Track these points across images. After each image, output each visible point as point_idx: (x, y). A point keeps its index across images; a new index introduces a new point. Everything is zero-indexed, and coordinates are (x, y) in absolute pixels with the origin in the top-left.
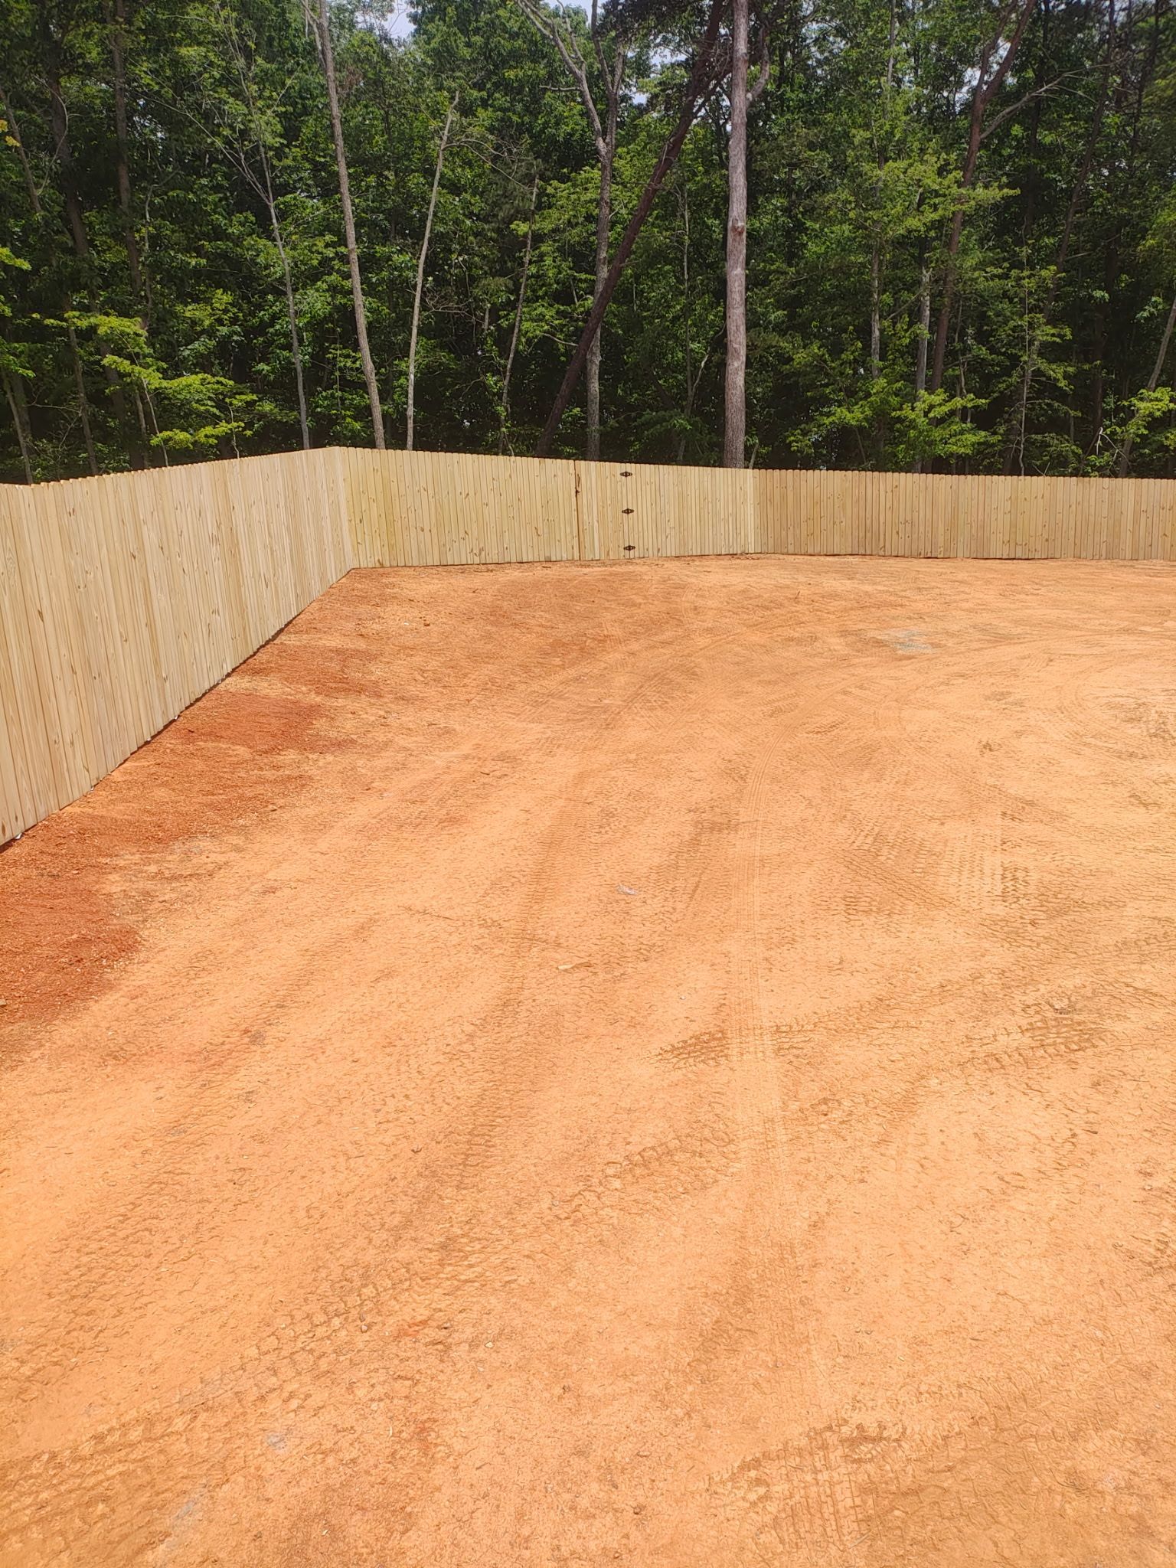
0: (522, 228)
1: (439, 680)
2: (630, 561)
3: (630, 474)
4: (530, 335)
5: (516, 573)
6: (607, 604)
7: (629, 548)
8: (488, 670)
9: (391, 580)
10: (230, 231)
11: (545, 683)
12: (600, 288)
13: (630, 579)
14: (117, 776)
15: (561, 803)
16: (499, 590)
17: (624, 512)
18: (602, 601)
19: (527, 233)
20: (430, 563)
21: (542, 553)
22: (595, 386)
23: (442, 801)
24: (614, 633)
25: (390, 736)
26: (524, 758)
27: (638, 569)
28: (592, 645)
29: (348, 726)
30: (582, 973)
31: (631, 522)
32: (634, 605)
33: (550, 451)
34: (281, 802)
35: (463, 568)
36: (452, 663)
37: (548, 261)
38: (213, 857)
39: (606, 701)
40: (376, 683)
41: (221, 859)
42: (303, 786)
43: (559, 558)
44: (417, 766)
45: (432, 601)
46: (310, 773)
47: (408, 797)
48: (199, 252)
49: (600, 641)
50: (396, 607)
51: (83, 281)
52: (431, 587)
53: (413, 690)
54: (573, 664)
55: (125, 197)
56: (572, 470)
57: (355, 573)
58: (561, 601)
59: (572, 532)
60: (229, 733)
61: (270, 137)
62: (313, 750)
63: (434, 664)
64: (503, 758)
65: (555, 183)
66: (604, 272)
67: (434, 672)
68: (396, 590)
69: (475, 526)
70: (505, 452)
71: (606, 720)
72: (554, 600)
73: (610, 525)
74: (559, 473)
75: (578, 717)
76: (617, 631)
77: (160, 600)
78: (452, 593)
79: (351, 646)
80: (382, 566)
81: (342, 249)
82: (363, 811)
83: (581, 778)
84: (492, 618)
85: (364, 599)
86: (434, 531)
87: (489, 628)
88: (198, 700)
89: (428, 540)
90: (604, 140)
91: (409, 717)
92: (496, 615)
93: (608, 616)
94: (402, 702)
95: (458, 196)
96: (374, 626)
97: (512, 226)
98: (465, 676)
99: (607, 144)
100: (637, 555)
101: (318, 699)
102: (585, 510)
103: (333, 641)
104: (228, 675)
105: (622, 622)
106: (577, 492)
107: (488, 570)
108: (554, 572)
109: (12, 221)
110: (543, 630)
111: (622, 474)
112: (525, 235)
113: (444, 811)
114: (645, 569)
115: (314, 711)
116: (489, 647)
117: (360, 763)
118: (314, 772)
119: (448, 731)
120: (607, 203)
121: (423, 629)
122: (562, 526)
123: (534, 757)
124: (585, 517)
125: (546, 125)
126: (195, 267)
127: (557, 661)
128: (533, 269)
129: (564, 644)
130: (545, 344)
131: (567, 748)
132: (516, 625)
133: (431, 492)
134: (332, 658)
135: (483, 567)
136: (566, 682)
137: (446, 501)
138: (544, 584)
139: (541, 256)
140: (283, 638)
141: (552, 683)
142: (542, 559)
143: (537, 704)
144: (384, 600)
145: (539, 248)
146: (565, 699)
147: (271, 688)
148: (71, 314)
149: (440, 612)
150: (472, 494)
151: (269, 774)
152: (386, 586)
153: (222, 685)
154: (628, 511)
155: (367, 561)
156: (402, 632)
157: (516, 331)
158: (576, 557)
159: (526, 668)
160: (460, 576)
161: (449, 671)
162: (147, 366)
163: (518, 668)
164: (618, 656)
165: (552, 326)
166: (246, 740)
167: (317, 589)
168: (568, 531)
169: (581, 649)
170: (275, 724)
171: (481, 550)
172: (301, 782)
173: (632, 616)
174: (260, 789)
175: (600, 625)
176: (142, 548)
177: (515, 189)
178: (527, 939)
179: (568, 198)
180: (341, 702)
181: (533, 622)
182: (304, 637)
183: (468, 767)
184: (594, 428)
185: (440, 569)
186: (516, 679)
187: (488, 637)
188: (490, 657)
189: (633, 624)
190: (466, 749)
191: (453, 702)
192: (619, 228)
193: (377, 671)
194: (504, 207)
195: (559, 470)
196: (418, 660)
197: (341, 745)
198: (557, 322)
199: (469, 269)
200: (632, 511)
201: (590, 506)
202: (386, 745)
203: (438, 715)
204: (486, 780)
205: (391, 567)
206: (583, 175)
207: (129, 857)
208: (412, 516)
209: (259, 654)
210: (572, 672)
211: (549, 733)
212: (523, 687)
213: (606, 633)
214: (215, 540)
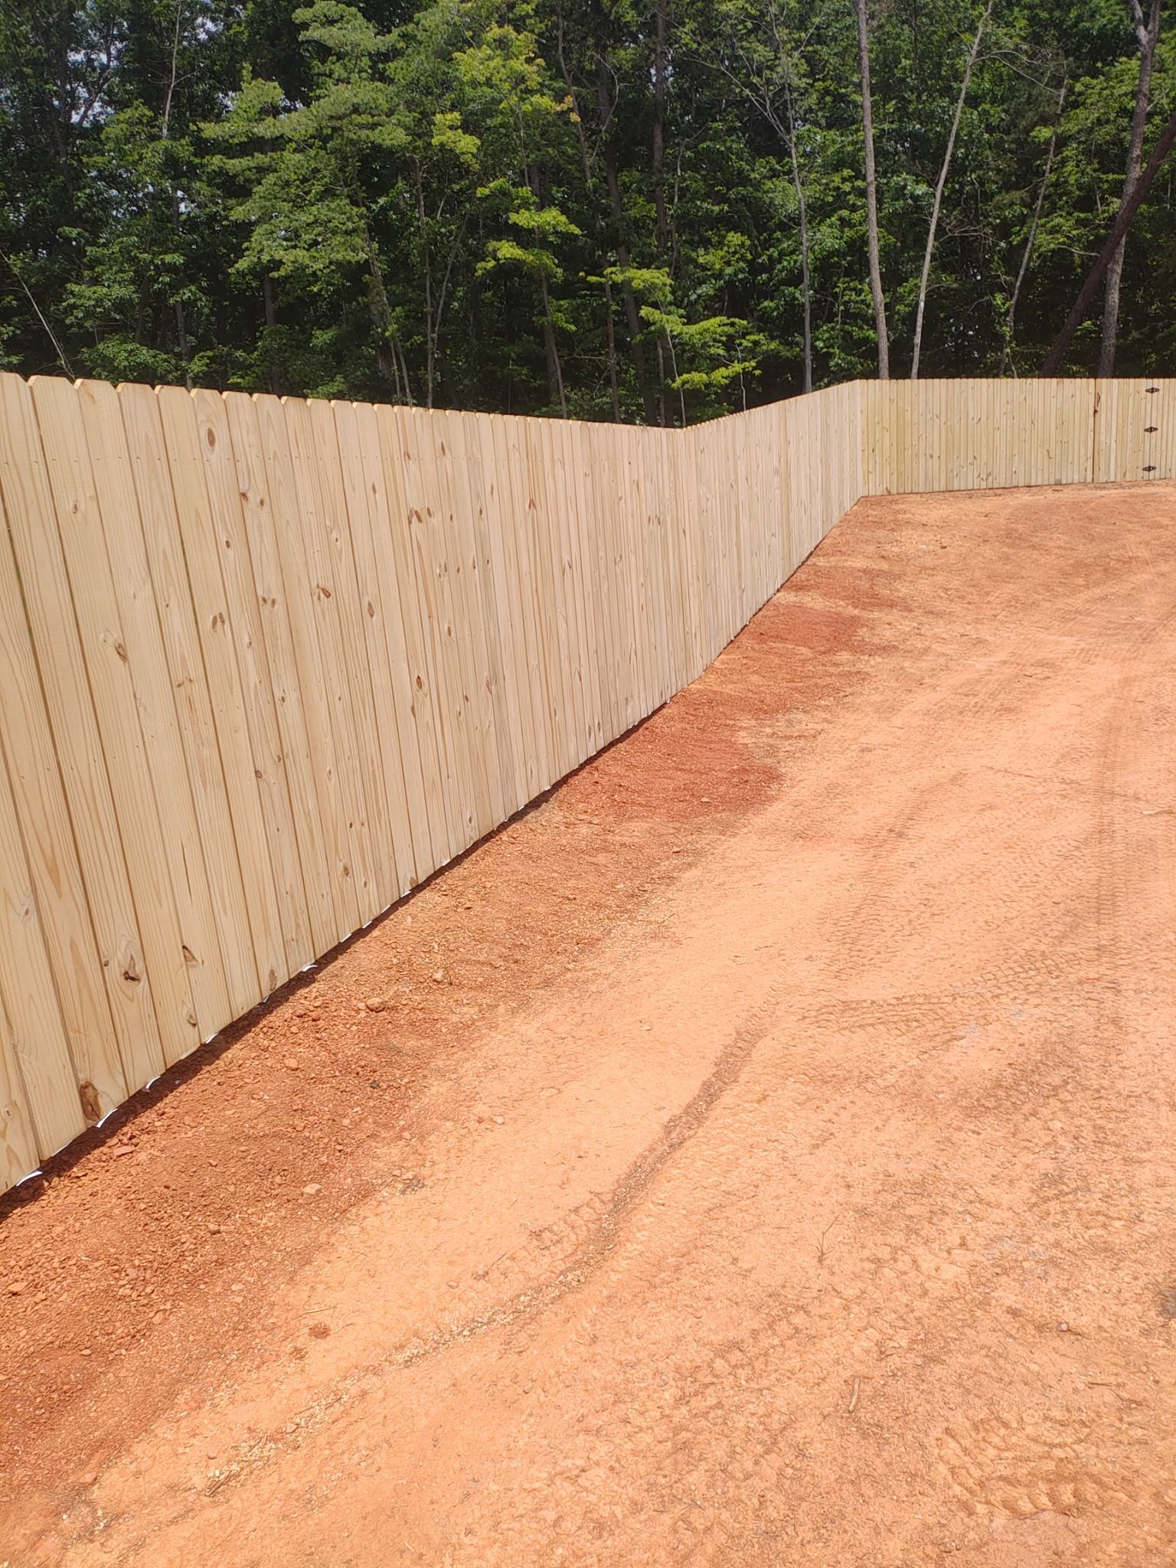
0: (1044, 133)
1: (963, 598)
2: (1149, 482)
3: (1157, 390)
4: (1042, 249)
5: (1026, 497)
6: (1130, 526)
7: (1149, 469)
8: (1009, 589)
9: (901, 506)
10: (752, 176)
11: (1070, 601)
12: (1130, 189)
13: (1154, 501)
14: (717, 664)
15: (1111, 701)
16: (1012, 514)
17: (1146, 430)
18: (1124, 523)
19: (1051, 138)
20: (936, 489)
21: (1052, 476)
22: (1114, 297)
23: (992, 695)
24: (1139, 554)
25: (927, 643)
26: (1063, 665)
27: (1161, 490)
28: (1117, 566)
29: (888, 635)
30: (1166, 817)
31: (1153, 441)
32: (1161, 527)
33: (1058, 371)
34: (849, 690)
35: (970, 493)
36: (974, 583)
37: (1070, 167)
38: (810, 725)
39: (1138, 619)
40: (904, 599)
41: (819, 727)
42: (863, 679)
43: (1070, 481)
44: (959, 668)
45: (944, 525)
46: (865, 670)
47: (960, 691)
48: (721, 199)
49: (1125, 563)
50: (911, 532)
51: (621, 238)
52: (941, 512)
53: (940, 605)
54: (1097, 584)
55: (658, 155)
56: (1092, 389)
57: (865, 501)
58: (1080, 523)
59: (1086, 453)
60: (791, 636)
61: (796, 79)
62: (863, 653)
63: (955, 583)
64: (1042, 664)
65: (1087, 79)
66: (1136, 171)
67: (957, 590)
68: (908, 516)
69: (984, 451)
70: (1007, 374)
71: (1141, 635)
72: (1071, 522)
73: (1130, 445)
74: (1078, 393)
75: (1109, 632)
76: (1143, 553)
77: (744, 521)
78: (964, 518)
79: (874, 566)
80: (889, 493)
81: (859, 183)
82: (922, 700)
83: (1127, 682)
84: (1007, 541)
85: (879, 524)
86: (943, 457)
87: (1005, 549)
88: (760, 610)
89: (936, 467)
90: (1146, 28)
91: (940, 628)
92: (1011, 537)
93: (1132, 538)
94: (931, 616)
95: (976, 108)
96: (893, 549)
97: (1032, 134)
98: (988, 594)
99: (1149, 33)
100: (1157, 476)
101: (856, 612)
102: (1103, 430)
103: (859, 563)
104: (778, 591)
105: (1147, 543)
106: (1095, 411)
107: (996, 495)
108: (1066, 495)
109: (555, 189)
110: (1063, 552)
111: (1147, 391)
112: (1048, 142)
113: (998, 703)
114: (1169, 490)
115: (854, 621)
116: (1008, 567)
117: (907, 664)
118: (868, 669)
119: (979, 641)
120: (1145, 95)
121: (940, 551)
122: (1076, 448)
123: (1072, 664)
124: (1103, 438)
125: (1079, 18)
126: (719, 214)
127: (1081, 581)
128: (1053, 177)
129: (1086, 565)
130: (1061, 255)
131: (1105, 658)
132: (1034, 547)
133: (943, 419)
134: (861, 577)
135: (991, 492)
136: (1094, 601)
137: (957, 426)
138: (1058, 507)
139: (1064, 162)
140: (813, 560)
141: (1078, 601)
142: (1052, 482)
143: (1064, 620)
144: (898, 525)
145: (1061, 153)
146: (1094, 616)
147: (814, 601)
148: (609, 270)
149: (954, 535)
150: (984, 419)
151: (832, 670)
152: (898, 512)
153: (775, 598)
154: (1151, 430)
155: (877, 490)
156: (920, 554)
157: (1030, 245)
158: (1089, 480)
159: (1048, 587)
160: (968, 501)
161: (971, 589)
162: (669, 313)
163: (1040, 588)
164: (1145, 576)
165: (1068, 237)
166: (805, 643)
167: (837, 516)
168: (1082, 452)
169: (1107, 570)
170: (826, 631)
171: (988, 475)
172: (863, 677)
173: (1159, 538)
174: (828, 680)
175: (1124, 547)
176: (736, 481)
177: (1041, 94)
178: (1105, 794)
179: (1100, 94)
180: (876, 615)
181: (1051, 544)
182: (832, 559)
183: (1008, 671)
184: (1110, 342)
185: (947, 495)
186: (1041, 597)
187: (1006, 559)
188: (1010, 578)
189: (1161, 546)
190: (1002, 656)
191: (981, 617)
192: (1157, 120)
193: (903, 589)
194: (1027, 115)
195: (1078, 390)
196: (940, 579)
197: (886, 649)
198: (1075, 232)
199: (982, 184)
200: (1156, 429)
201: (1109, 424)
202: (926, 651)
203: (968, 627)
204: (1031, 680)
205: (898, 494)
206: (1119, 67)
207: (747, 721)
208: (922, 443)
209: (798, 574)
210: (1097, 592)
211: (1082, 645)
212: (1048, 604)
213: (1130, 554)
214: (777, 472)
